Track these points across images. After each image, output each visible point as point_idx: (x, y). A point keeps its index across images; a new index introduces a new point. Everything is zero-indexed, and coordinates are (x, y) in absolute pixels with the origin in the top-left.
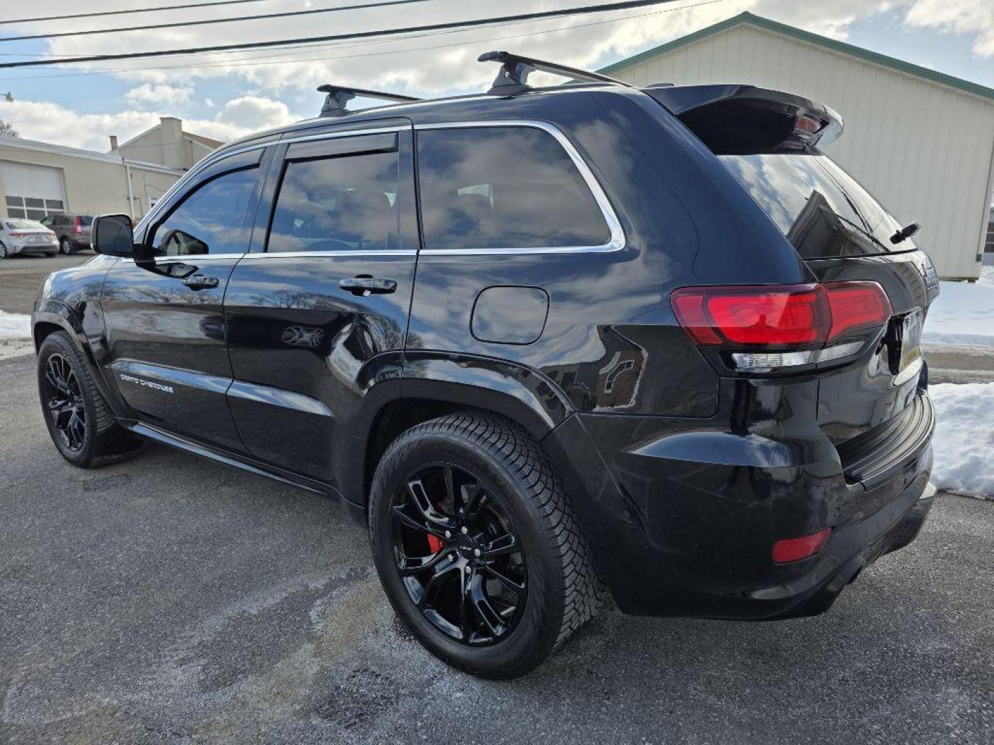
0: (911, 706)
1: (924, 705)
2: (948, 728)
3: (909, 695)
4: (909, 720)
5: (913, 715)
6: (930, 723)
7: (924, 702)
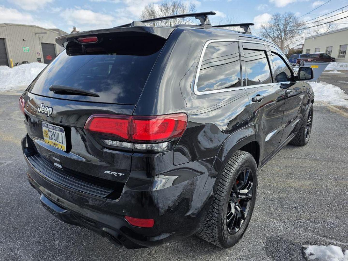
0: (33, 246)
1: (31, 249)
2: (19, 250)
3: (37, 247)
4: (29, 242)
5: (29, 244)
6: (24, 247)
7: (31, 250)
